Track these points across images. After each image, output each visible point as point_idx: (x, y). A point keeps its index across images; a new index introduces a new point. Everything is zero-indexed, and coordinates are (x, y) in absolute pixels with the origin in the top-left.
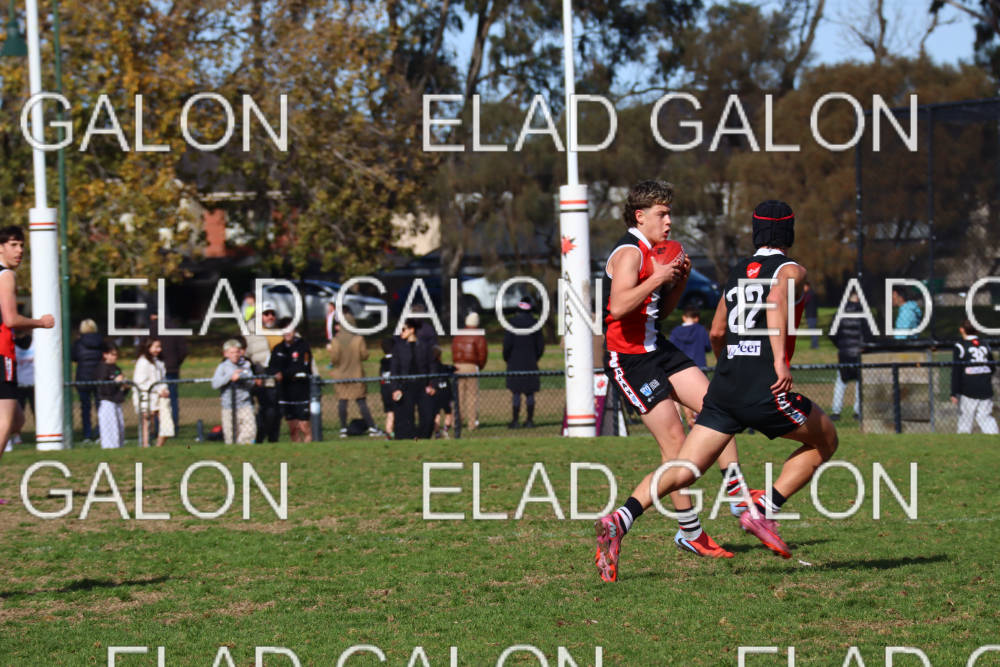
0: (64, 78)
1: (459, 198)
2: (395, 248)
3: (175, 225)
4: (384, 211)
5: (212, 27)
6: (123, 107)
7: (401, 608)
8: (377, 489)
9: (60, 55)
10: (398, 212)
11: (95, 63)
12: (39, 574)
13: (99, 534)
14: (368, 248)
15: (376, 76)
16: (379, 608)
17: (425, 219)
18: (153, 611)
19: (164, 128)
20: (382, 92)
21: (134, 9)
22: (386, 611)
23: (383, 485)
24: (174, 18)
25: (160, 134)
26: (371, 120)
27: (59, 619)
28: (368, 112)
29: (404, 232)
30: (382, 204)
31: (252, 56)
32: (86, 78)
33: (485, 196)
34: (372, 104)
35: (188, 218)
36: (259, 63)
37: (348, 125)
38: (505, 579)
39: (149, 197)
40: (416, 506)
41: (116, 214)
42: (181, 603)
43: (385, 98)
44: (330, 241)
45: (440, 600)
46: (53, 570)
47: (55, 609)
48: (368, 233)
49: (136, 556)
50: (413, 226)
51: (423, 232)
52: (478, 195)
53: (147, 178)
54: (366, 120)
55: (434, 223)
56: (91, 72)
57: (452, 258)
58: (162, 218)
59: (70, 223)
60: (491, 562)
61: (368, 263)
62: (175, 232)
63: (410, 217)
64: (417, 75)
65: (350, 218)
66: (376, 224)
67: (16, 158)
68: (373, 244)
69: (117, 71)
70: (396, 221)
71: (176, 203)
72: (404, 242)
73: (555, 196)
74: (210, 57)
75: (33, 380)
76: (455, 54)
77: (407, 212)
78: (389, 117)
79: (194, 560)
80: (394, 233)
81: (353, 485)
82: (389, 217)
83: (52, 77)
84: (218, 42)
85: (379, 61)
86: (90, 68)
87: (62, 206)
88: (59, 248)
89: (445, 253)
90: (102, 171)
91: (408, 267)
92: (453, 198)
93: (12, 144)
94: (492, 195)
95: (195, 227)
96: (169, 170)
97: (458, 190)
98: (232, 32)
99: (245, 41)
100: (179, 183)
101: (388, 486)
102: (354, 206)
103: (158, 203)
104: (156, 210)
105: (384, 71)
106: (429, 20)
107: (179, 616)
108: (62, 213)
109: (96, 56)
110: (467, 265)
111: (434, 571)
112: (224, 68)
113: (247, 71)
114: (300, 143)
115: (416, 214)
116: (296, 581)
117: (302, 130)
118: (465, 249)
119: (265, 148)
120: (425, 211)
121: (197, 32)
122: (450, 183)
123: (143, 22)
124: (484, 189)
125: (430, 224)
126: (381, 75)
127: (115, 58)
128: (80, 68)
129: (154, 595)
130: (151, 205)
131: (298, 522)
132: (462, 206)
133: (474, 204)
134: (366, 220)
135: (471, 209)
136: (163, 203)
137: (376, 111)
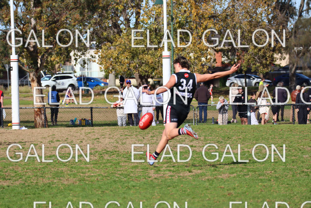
0: (174, 11)
1: (295, 48)
2: (275, 64)
3: (207, 57)
4: (271, 53)
6: (191, 20)
7: (276, 177)
8: (268, 140)
9: (173, 4)
10: (276, 53)
11: (183, 6)
12: (164, 164)
13: (182, 152)
14: (266, 64)
15: (270, 10)
16: (269, 177)
17: (284, 55)
18: (199, 176)
19: (204, 27)
20: (272, 15)
22: (271, 178)
23: (270, 138)
25: (203, 28)
26: (268, 24)
27: (170, 178)
28: (267, 22)
29: (277, 59)
30: (271, 50)
31: (231, 4)
32: (180, 11)
33: (304, 48)
34: (268, 19)
35: (210, 54)
36: (233, 6)
37: (261, 25)
38: (309, 169)
39: (199, 48)
40: (281, 145)
41: (189, 53)
42: (207, 174)
43: (272, 17)
44: (254, 62)
45: (288, 175)
46: (168, 162)
47: (169, 174)
48: (266, 59)
49: (193, 159)
50: (280, 57)
51: (284, 59)
52: (301, 48)
53: (198, 42)
54: (266, 24)
55: (287, 57)
57: (293, 68)
58: (202, 55)
59: (174, 56)
60: (305, 163)
61: (266, 69)
62: (206, 59)
63: (280, 54)
64: (283, 10)
65: (261, 55)
66: (269, 57)
67: (159, 36)
68: (268, 63)
69: (190, 9)
70: (275, 56)
71: (207, 50)
72: (278, 62)
74: (218, 5)
76: (295, 3)
77: (279, 53)
78: (274, 23)
80: (274, 59)
81: (261, 138)
82: (273, 54)
83: (170, 11)
85: (271, 5)
86: (182, 8)
87: (172, 51)
88: (171, 64)
89: (291, 66)
90: (184, 40)
91: (279, 70)
92: (293, 49)
93: (158, 31)
94: (306, 48)
95: (212, 57)
97: (295, 46)
101: (271, 139)
102: (262, 51)
103: (201, 50)
104: (201, 52)
105: (272, 9)
107: (207, 178)
108: (172, 53)
109: (183, 4)
110: (298, 70)
111: (286, 166)
112: (222, 8)
113: (230, 9)
114: (246, 31)
115: (281, 54)
116: (243, 168)
117: (246, 27)
118: (297, 65)
119: (234, 33)
120: (285, 53)
122: (293, 44)
124: (303, 46)
125: (286, 57)
126: (271, 10)
127: (189, 5)
128: (178, 8)
129: (199, 171)
130: (199, 50)
131: (243, 150)
132: (296, 51)
133: (300, 50)
134: (266, 55)
135: (299, 52)
136: (203, 50)
137: (269, 21)
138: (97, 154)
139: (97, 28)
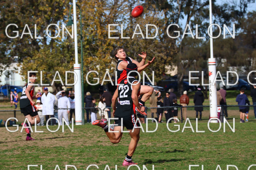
0: (83, 31)
1: (182, 61)
2: (166, 74)
3: (110, 68)
4: (163, 65)
5: (120, 18)
6: (97, 38)
7: (168, 166)
8: (161, 136)
9: (82, 25)
10: (167, 65)
11: (90, 27)
12: (76, 156)
13: (91, 146)
14: (159, 75)
15: (161, 30)
16: (162, 166)
17: (174, 67)
19: (107, 44)
20: (163, 34)
21: (100, 14)
22: (164, 167)
23: (163, 134)
24: (110, 16)
25: (107, 45)
26: (160, 42)
27: (81, 168)
28: (159, 40)
29: (168, 70)
30: (162, 63)
31: (130, 25)
32: (88, 31)
33: (189, 61)
34: (160, 38)
35: (113, 66)
37: (154, 43)
38: (194, 159)
39: (104, 61)
40: (171, 140)
41: (95, 65)
42: (112, 164)
43: (163, 36)
44: (149, 72)
45: (177, 164)
46: (80, 155)
47: (80, 165)
48: (159, 70)
49: (100, 152)
50: (170, 69)
51: (173, 70)
52: (187, 61)
53: (103, 56)
54: (159, 41)
55: (176, 68)
56: (89, 29)
57: (181, 77)
58: (107, 66)
59: (84, 68)
60: (191, 154)
61: (159, 78)
62: (110, 70)
63: (170, 66)
64: (172, 30)
65: (154, 66)
66: (161, 68)
67: (71, 51)
68: (160, 73)
69: (96, 29)
70: (166, 67)
71: (110, 63)
72: (168, 73)
73: (207, 61)
75: (74, 107)
76: (182, 25)
77: (169, 65)
78: (164, 41)
79: (115, 153)
80: (166, 70)
81: (155, 135)
82: (164, 66)
83: (79, 31)
84: (121, 22)
85: (162, 26)
86: (89, 28)
87: (82, 63)
88: (81, 74)
89: (179, 75)
90: (92, 54)
91: (169, 79)
92: (181, 62)
93: (69, 48)
94: (191, 61)
96: (109, 54)
97: (182, 59)
98: (125, 19)
99: (128, 22)
100: (111, 58)
101: (164, 135)
102: (156, 63)
103: (106, 63)
104: (105, 64)
105: (163, 29)
106: (175, 16)
107: (111, 167)
108: (82, 65)
109: (91, 25)
110: (184, 79)
111: (176, 157)
113: (129, 29)
114: (142, 47)
115: (171, 66)
116: (141, 159)
117: (142, 44)
118: (184, 74)
119: (133, 49)
120: (174, 65)
121: (116, 19)
122: (180, 57)
123: (103, 17)
124: (189, 59)
125: (175, 68)
126: (163, 30)
127: (95, 26)
128: (87, 28)
130: (104, 63)
131: (141, 144)
132: (183, 64)
133: (186, 63)
134: (159, 67)
135: (185, 64)
136: (107, 63)
137: (161, 39)
138: (20, 149)
139: (19, 45)
